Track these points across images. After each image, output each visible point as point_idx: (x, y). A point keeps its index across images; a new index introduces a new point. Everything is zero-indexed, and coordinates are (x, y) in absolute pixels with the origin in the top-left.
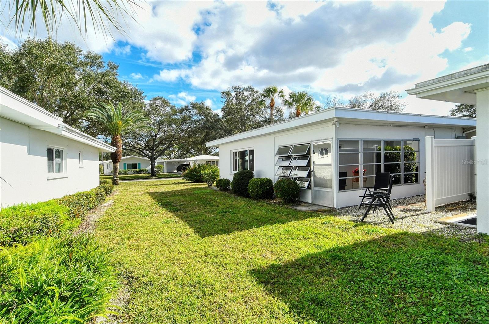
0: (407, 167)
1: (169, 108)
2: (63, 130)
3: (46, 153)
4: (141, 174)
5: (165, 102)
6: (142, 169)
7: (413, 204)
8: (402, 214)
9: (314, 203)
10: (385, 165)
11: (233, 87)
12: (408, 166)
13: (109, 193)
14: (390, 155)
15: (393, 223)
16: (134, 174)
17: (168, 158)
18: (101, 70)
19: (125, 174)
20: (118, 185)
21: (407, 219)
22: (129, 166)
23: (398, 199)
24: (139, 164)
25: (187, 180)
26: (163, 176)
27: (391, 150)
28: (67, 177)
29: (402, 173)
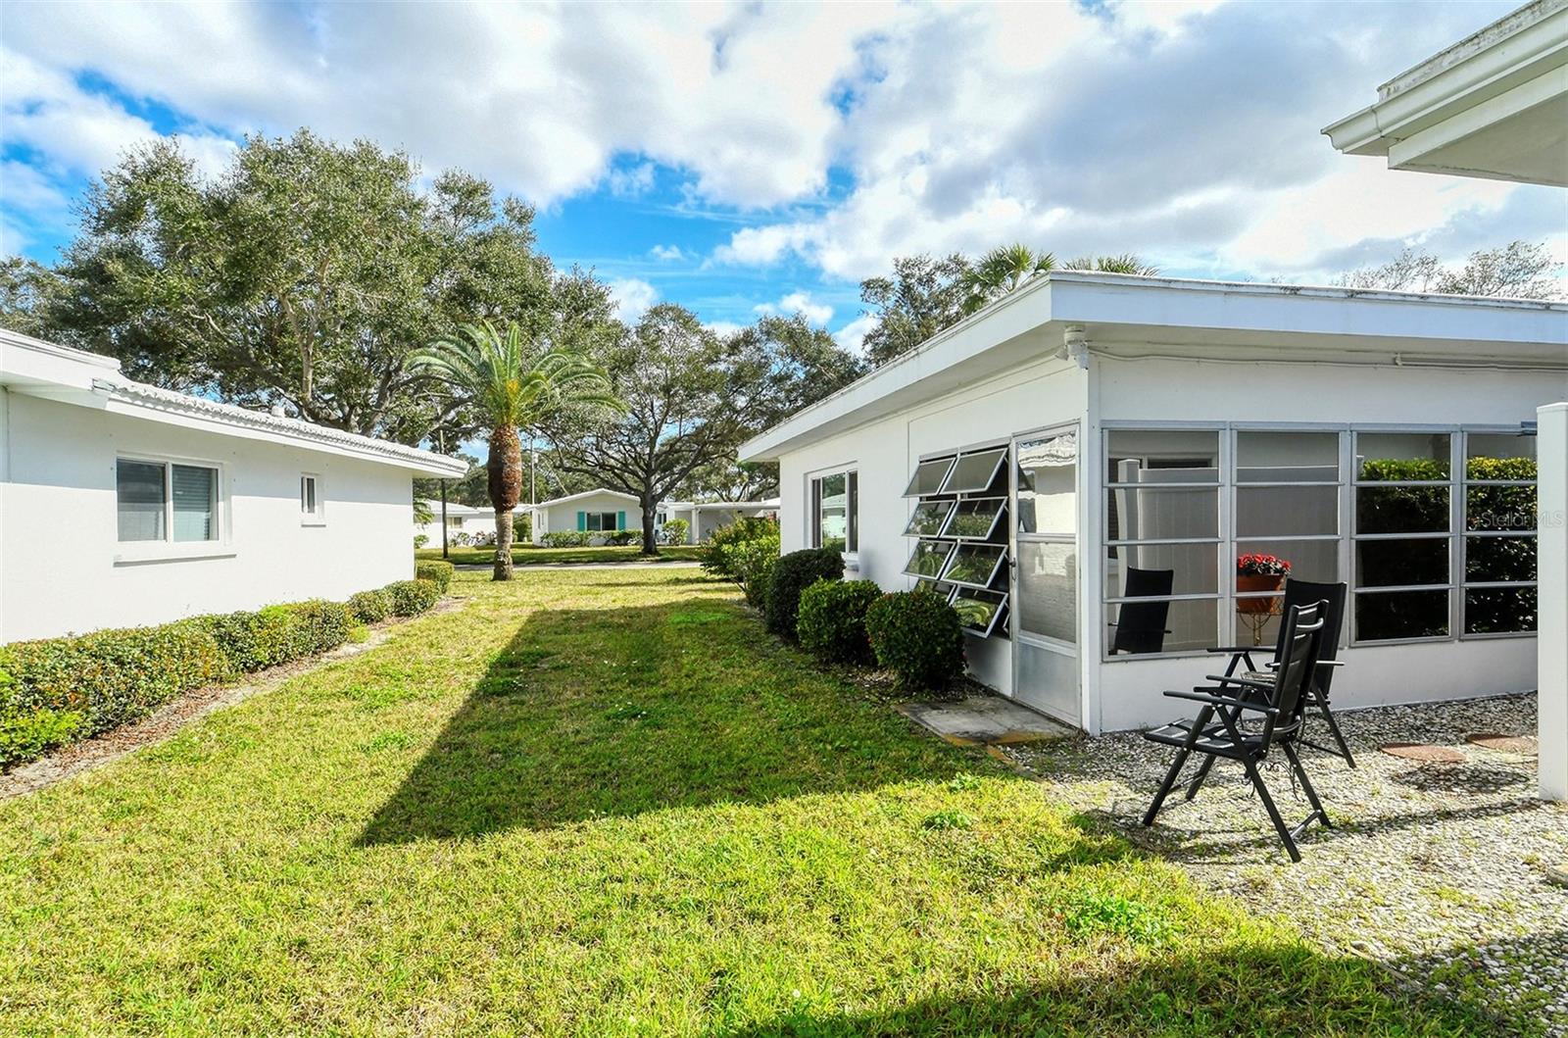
0: (1513, 552)
1: (697, 339)
2: (110, 399)
3: (112, 477)
4: (626, 544)
5: (686, 322)
6: (628, 530)
7: (1497, 736)
8: (1391, 800)
9: (1019, 698)
10: (1359, 543)
11: (897, 261)
12: (1522, 549)
13: (419, 607)
14: (1425, 500)
15: (1296, 857)
16: (606, 545)
17: (721, 496)
18: (485, 227)
19: (579, 544)
20: (510, 579)
21: (1395, 836)
22: (592, 522)
23: (1428, 706)
24: (622, 514)
25: (711, 572)
26: (677, 555)
27: (1429, 478)
28: (234, 556)
29: (1456, 587)
